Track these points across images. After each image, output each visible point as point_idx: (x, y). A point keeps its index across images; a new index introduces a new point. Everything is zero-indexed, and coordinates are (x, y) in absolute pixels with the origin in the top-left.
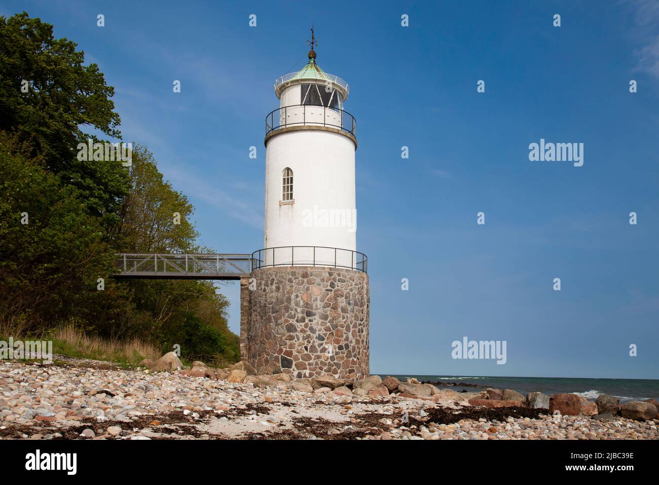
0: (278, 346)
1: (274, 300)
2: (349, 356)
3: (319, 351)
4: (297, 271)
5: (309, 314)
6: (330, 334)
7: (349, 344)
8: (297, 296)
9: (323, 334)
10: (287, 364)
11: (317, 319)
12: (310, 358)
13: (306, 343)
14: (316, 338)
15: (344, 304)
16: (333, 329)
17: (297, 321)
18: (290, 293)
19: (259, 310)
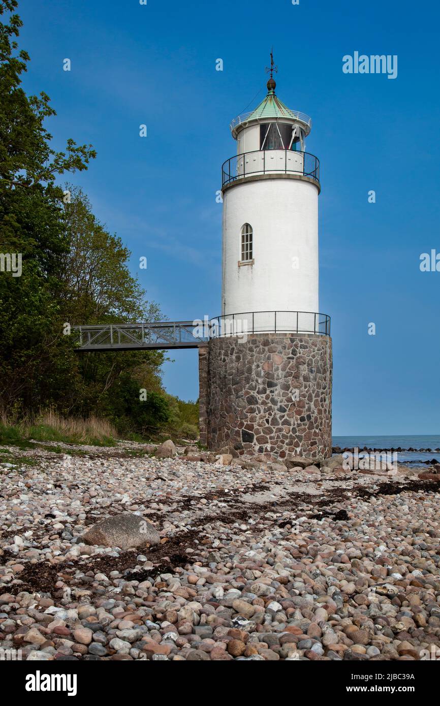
0: (239, 419)
1: (234, 371)
2: (310, 428)
3: (281, 424)
4: (258, 339)
5: (271, 385)
6: (291, 405)
7: (311, 415)
8: (258, 366)
9: (285, 405)
10: (248, 438)
11: (278, 390)
12: (271, 431)
13: (267, 416)
14: (278, 410)
15: (307, 372)
16: (295, 399)
17: (258, 392)
18: (251, 362)
19: (218, 382)
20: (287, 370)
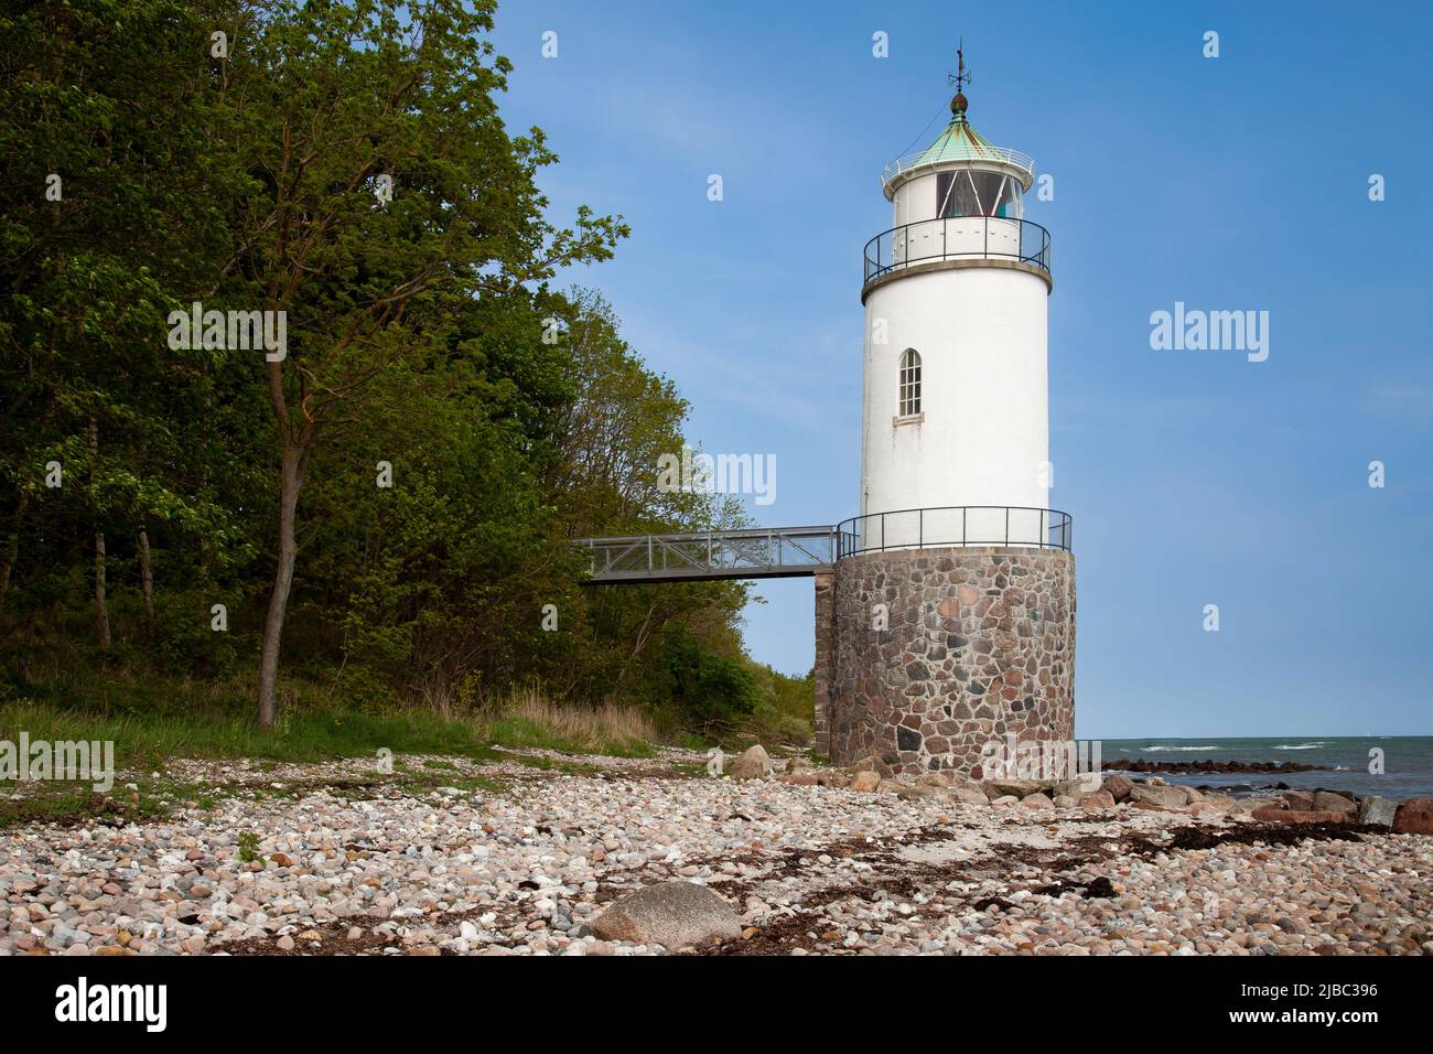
0: (892, 707)
2: (1033, 721)
3: (973, 716)
4: (931, 558)
5: (954, 642)
6: (995, 680)
7: (1034, 698)
8: (930, 608)
9: (983, 681)
10: (910, 742)
11: (969, 652)
12: (955, 729)
13: (947, 700)
14: (968, 689)
15: (1025, 618)
16: (1002, 670)
17: (929, 657)
18: (915, 602)
19: (853, 638)
20: (987, 615)
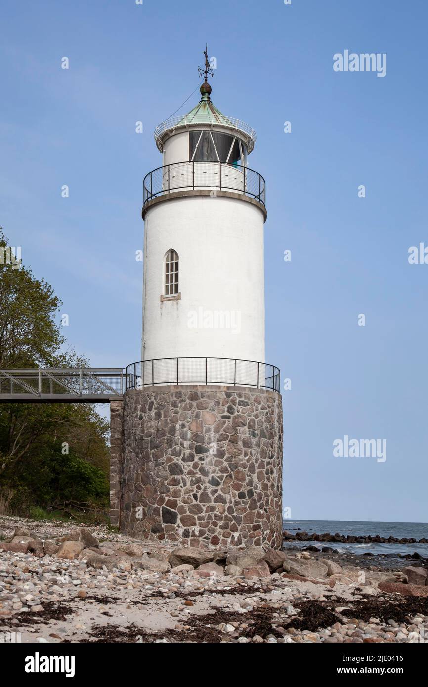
0: (158, 493)
1: (153, 431)
2: (253, 506)
3: (213, 501)
4: (183, 391)
5: (199, 450)
6: (227, 477)
7: (254, 491)
8: (183, 426)
9: (219, 477)
10: (170, 517)
11: (210, 457)
12: (200, 510)
13: (195, 489)
14: (209, 482)
15: (247, 435)
16: (232, 470)
17: (183, 459)
18: (174, 421)
19: (133, 445)
20: (222, 432)
